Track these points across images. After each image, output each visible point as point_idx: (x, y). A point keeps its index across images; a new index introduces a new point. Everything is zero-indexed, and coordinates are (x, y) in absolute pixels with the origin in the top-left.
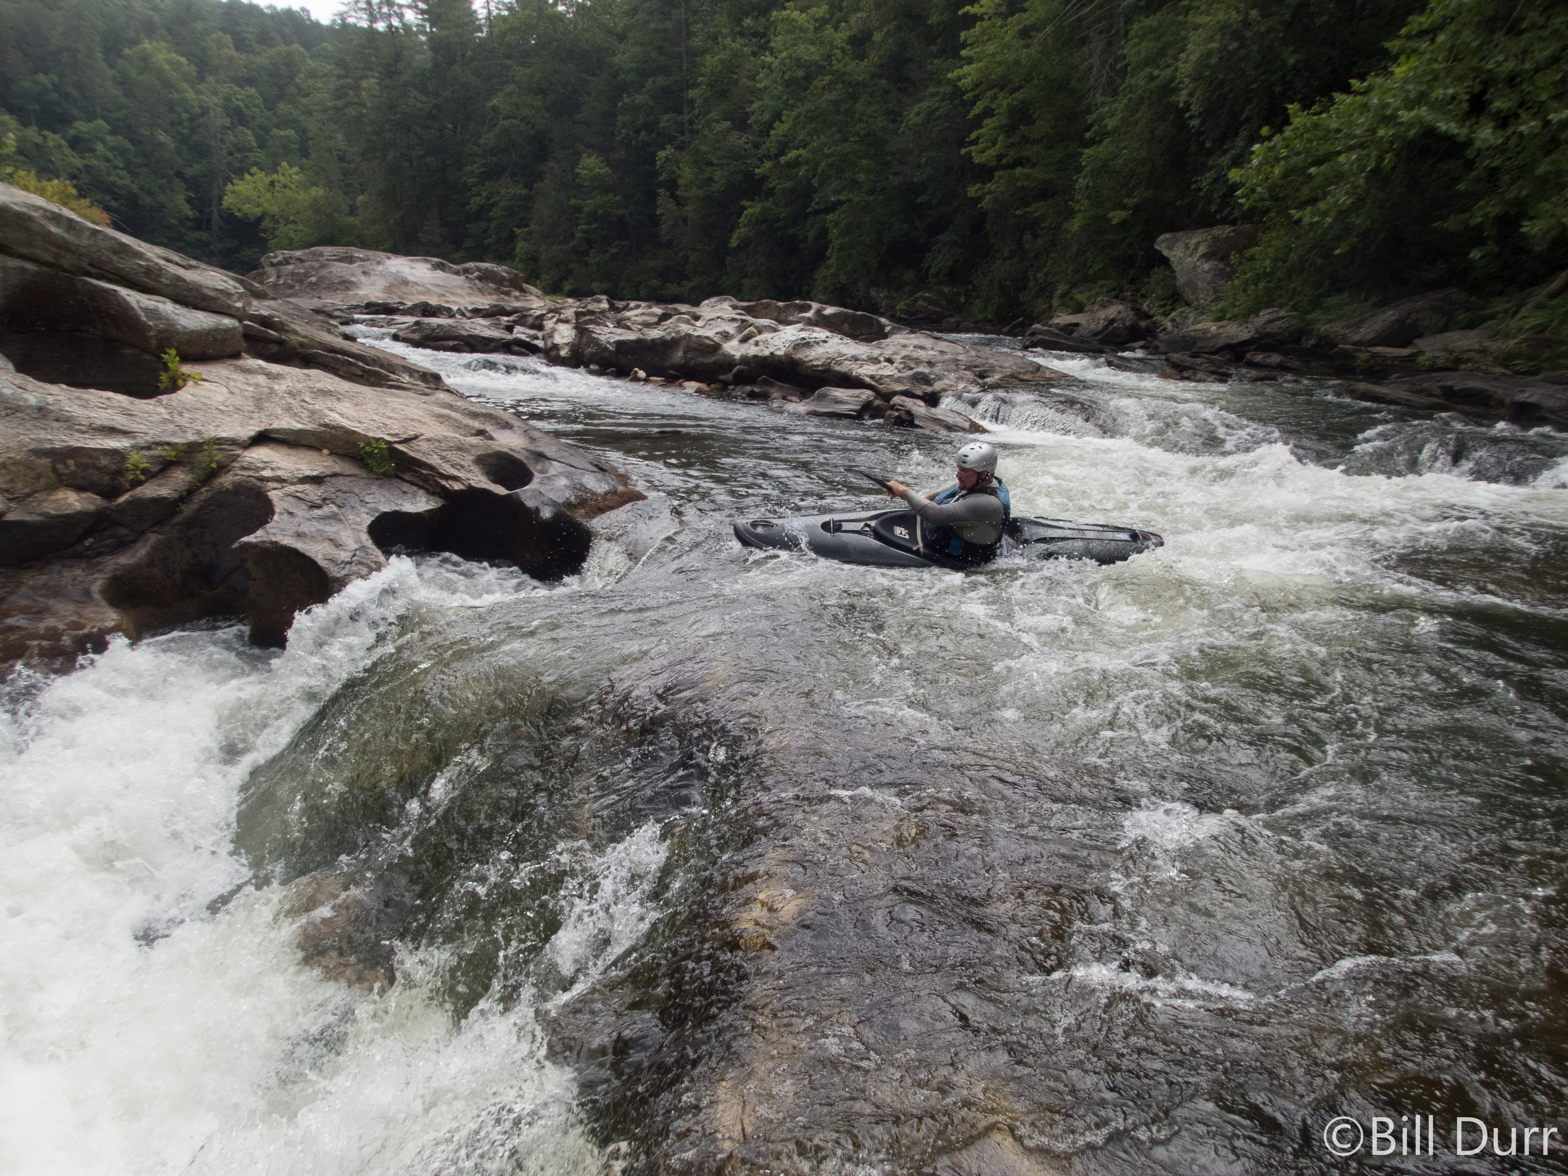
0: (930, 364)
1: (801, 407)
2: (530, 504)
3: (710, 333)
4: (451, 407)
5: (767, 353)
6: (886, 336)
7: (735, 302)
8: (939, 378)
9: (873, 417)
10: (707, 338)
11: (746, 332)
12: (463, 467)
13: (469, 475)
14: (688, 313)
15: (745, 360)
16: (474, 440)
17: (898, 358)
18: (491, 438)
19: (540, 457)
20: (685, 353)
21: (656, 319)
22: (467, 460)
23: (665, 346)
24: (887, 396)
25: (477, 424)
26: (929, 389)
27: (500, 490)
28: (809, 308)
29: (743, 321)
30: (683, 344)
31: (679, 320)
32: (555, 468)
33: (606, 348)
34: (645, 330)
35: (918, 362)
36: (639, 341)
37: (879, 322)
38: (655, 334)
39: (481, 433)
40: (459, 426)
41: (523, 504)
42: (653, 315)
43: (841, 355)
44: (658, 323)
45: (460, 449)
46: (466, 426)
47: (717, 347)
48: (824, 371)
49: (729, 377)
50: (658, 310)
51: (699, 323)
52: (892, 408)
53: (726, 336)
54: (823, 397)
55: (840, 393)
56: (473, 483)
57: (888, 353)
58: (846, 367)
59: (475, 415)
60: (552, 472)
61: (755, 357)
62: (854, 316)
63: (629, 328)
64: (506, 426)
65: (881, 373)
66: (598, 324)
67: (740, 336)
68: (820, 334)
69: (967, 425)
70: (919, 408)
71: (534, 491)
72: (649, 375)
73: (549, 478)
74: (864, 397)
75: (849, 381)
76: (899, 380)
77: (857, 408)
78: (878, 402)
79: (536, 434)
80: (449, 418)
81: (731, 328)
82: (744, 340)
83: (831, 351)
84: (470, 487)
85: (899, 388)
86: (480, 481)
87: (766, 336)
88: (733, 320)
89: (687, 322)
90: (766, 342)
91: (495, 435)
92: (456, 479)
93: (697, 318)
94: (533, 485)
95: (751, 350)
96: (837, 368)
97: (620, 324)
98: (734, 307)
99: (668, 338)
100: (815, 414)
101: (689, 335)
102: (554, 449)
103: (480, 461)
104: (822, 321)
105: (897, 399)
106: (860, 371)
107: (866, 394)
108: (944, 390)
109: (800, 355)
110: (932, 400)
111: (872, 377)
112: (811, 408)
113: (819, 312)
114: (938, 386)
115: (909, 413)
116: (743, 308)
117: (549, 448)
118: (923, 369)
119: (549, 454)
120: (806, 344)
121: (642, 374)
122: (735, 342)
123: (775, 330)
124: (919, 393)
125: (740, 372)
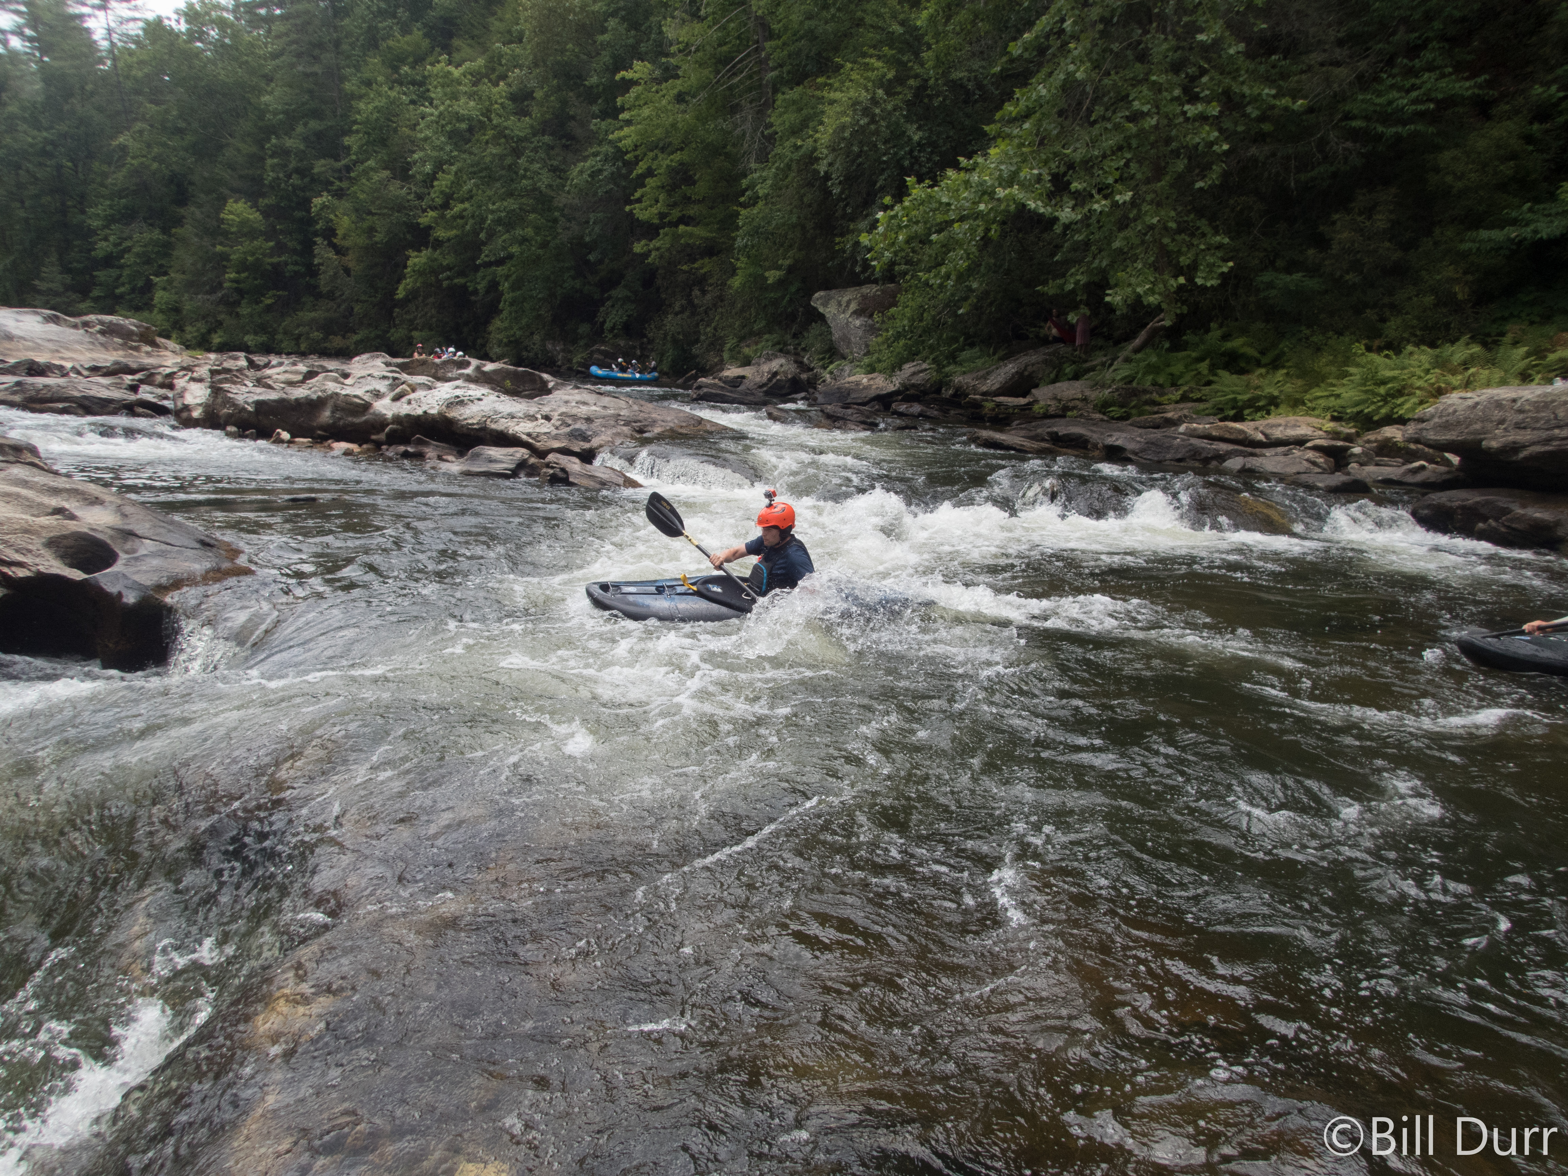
0: (589, 420)
1: (454, 466)
2: (112, 588)
3: (359, 392)
4: (25, 484)
5: (420, 412)
6: (549, 392)
7: (389, 359)
8: (596, 434)
9: (529, 475)
10: (356, 396)
11: (398, 390)
12: (30, 551)
13: (37, 561)
14: (336, 371)
15: (397, 419)
16: (45, 520)
17: (555, 416)
18: (73, 517)
19: (129, 535)
20: (333, 412)
21: (300, 377)
22: (36, 544)
23: (314, 405)
24: (542, 454)
25: (54, 502)
26: (587, 446)
27: (77, 575)
28: (468, 364)
29: (395, 379)
30: (331, 403)
31: (325, 378)
32: (147, 547)
33: (244, 409)
34: (289, 389)
35: (575, 418)
36: (281, 401)
37: (541, 378)
38: (300, 393)
39: (58, 511)
40: (30, 506)
41: (102, 589)
42: (297, 373)
43: (496, 412)
44: (303, 381)
45: (26, 531)
46: (40, 505)
47: (367, 406)
48: (481, 429)
49: (382, 436)
50: (302, 368)
51: (348, 381)
52: (548, 465)
53: (378, 395)
54: (477, 456)
55: (494, 452)
56: (42, 569)
57: (546, 410)
58: (500, 425)
59: (55, 491)
60: (142, 552)
61: (408, 416)
62: (516, 373)
63: (270, 387)
64: (96, 501)
65: (538, 430)
66: (235, 383)
67: (392, 394)
68: (476, 391)
69: (621, 481)
70: (574, 465)
71: (116, 575)
72: (294, 436)
73: (137, 559)
74: (518, 455)
75: (505, 440)
76: (556, 437)
77: (512, 466)
78: (533, 460)
79: (128, 509)
80: (18, 496)
81: (382, 386)
82: (397, 398)
83: (486, 409)
84: (39, 574)
85: (556, 445)
86: (53, 566)
87: (420, 394)
88: (384, 378)
89: (336, 380)
90: (418, 400)
91: (78, 513)
92: (20, 565)
93: (346, 376)
94: (117, 568)
95: (403, 408)
96: (493, 426)
97: (260, 382)
98: (388, 364)
99: (314, 397)
100: (468, 474)
101: (337, 394)
102: (147, 525)
103: (53, 543)
104: (481, 378)
105: (551, 457)
106: (517, 429)
107: (521, 453)
108: (601, 446)
109: (453, 414)
110: (587, 457)
111: (529, 435)
112: (465, 468)
113: (478, 368)
114: (595, 442)
115: (563, 470)
116: (398, 365)
117: (141, 524)
118: (580, 425)
119: (139, 532)
120: (460, 402)
121: (286, 435)
122: (386, 401)
123: (430, 388)
124: (577, 449)
125: (393, 432)
